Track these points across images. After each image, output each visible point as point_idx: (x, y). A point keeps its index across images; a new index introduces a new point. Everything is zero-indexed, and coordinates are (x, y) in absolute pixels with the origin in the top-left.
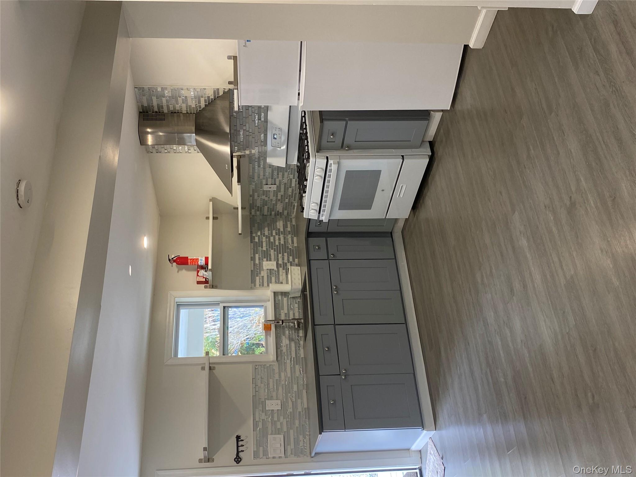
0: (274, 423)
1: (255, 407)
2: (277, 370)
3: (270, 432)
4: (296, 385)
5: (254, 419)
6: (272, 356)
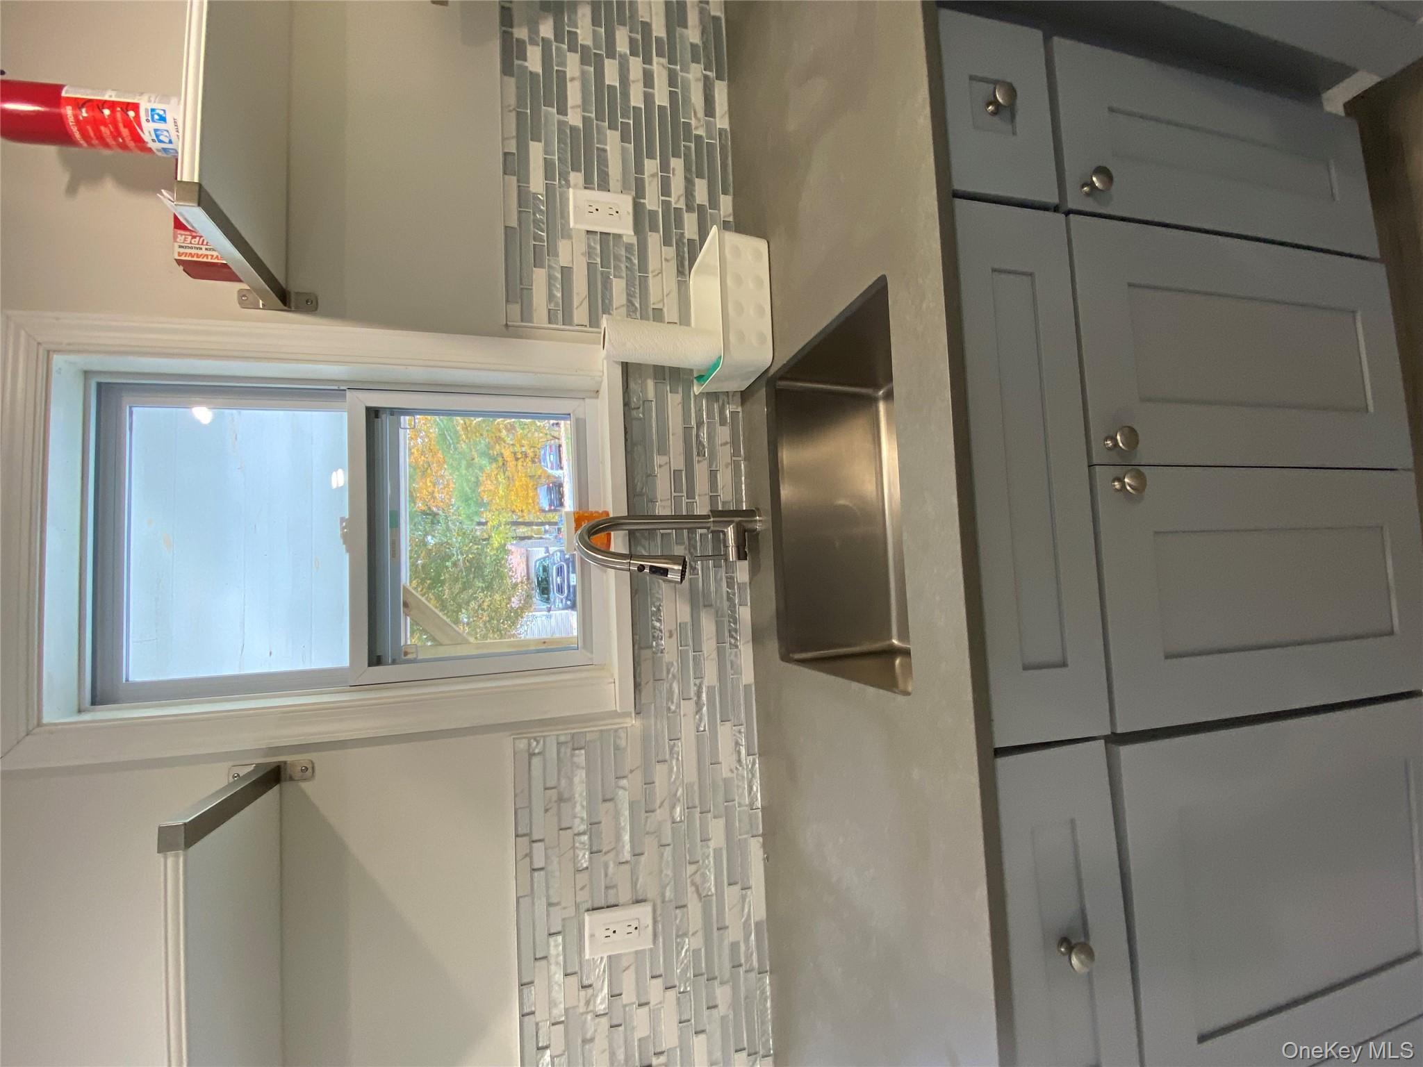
2: (634, 756)
4: (722, 823)
5: (525, 1014)
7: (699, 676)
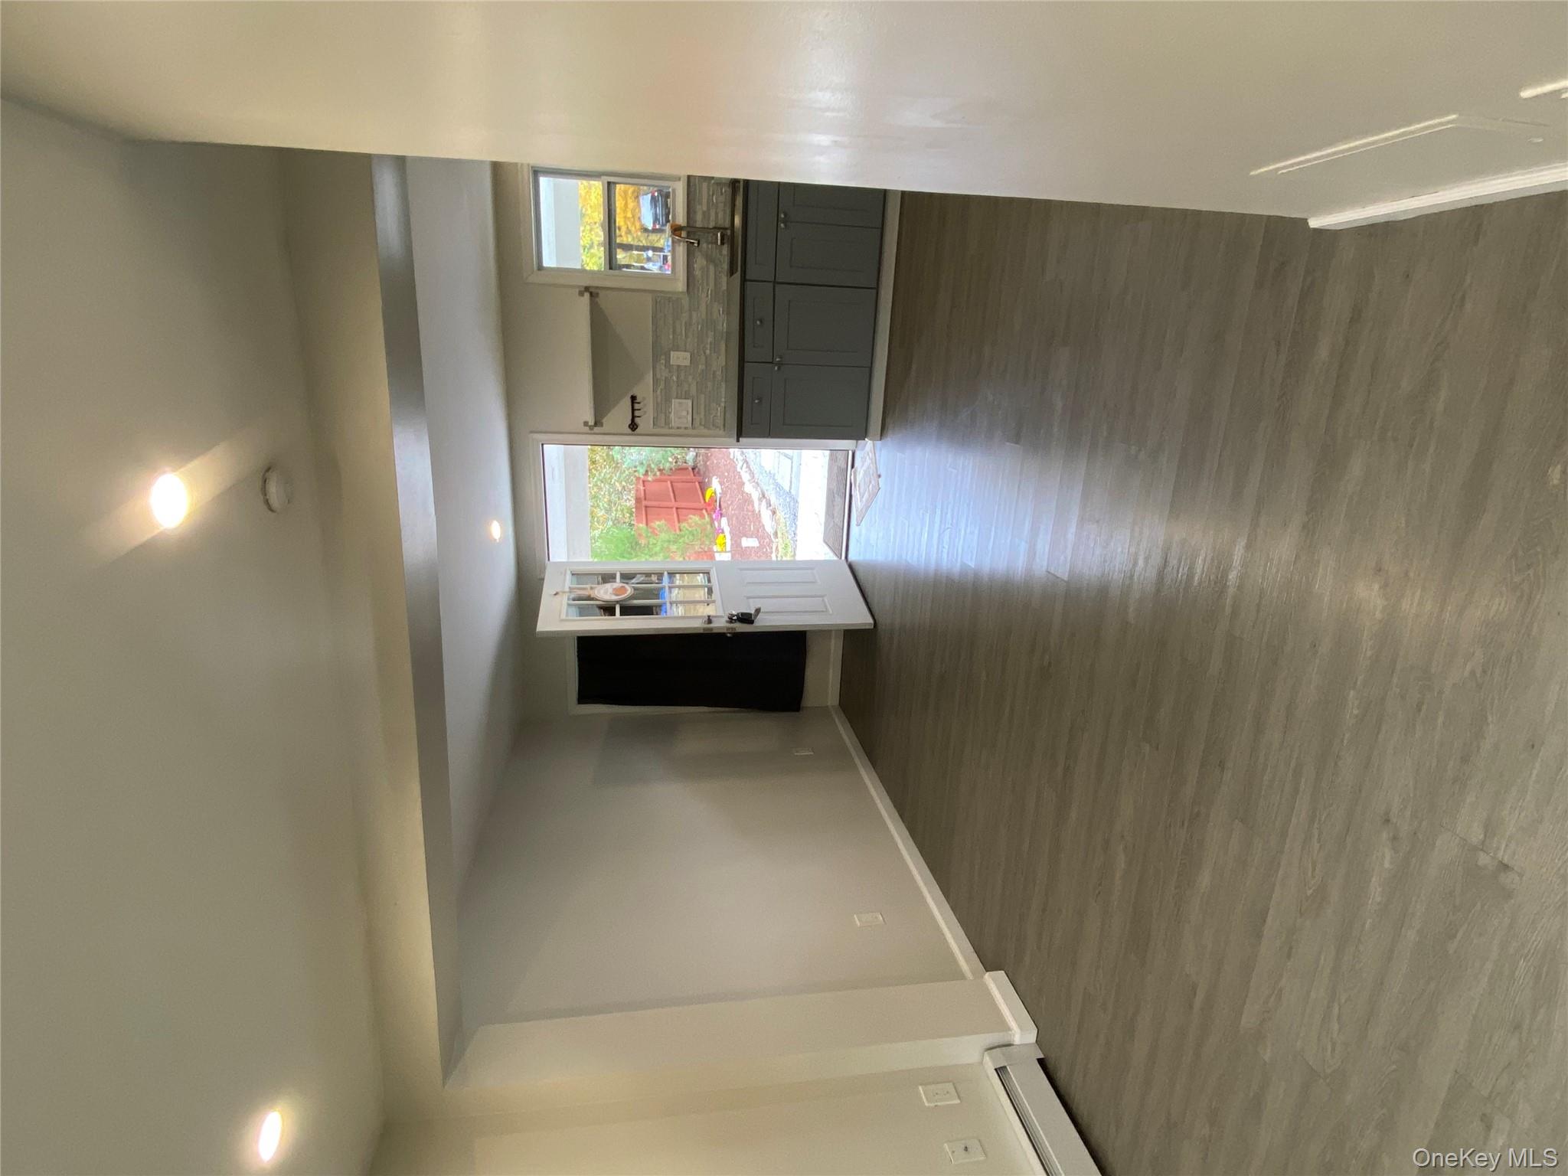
0: (679, 384)
1: (656, 359)
2: (686, 307)
3: (675, 395)
4: (713, 333)
5: (654, 375)
6: (680, 286)
7: (708, 285)
